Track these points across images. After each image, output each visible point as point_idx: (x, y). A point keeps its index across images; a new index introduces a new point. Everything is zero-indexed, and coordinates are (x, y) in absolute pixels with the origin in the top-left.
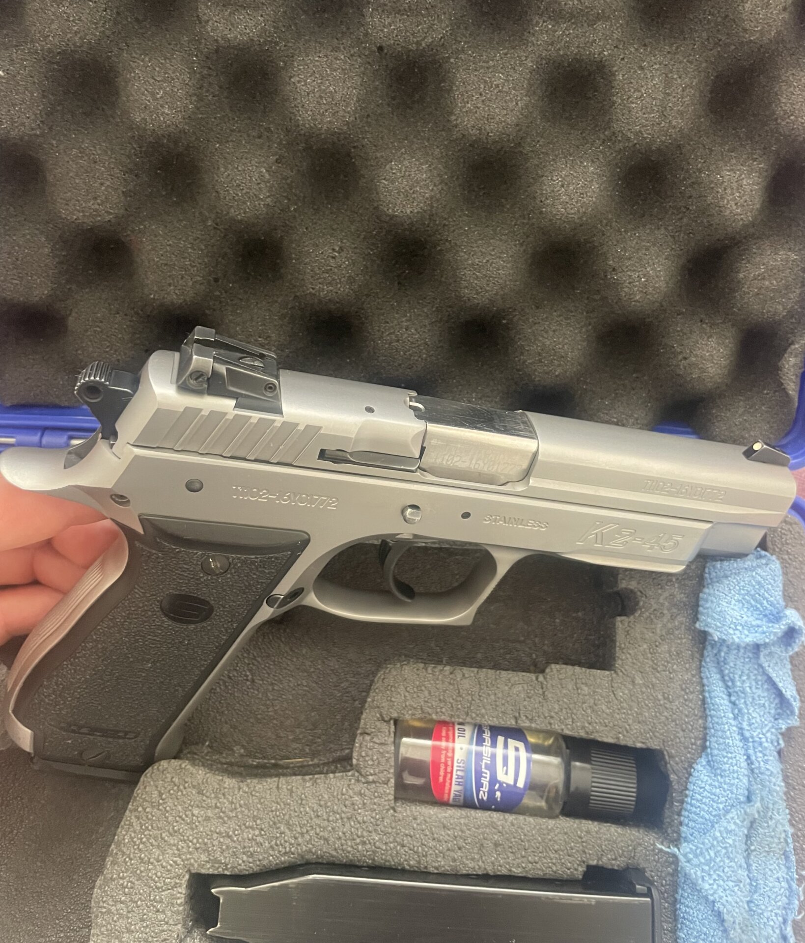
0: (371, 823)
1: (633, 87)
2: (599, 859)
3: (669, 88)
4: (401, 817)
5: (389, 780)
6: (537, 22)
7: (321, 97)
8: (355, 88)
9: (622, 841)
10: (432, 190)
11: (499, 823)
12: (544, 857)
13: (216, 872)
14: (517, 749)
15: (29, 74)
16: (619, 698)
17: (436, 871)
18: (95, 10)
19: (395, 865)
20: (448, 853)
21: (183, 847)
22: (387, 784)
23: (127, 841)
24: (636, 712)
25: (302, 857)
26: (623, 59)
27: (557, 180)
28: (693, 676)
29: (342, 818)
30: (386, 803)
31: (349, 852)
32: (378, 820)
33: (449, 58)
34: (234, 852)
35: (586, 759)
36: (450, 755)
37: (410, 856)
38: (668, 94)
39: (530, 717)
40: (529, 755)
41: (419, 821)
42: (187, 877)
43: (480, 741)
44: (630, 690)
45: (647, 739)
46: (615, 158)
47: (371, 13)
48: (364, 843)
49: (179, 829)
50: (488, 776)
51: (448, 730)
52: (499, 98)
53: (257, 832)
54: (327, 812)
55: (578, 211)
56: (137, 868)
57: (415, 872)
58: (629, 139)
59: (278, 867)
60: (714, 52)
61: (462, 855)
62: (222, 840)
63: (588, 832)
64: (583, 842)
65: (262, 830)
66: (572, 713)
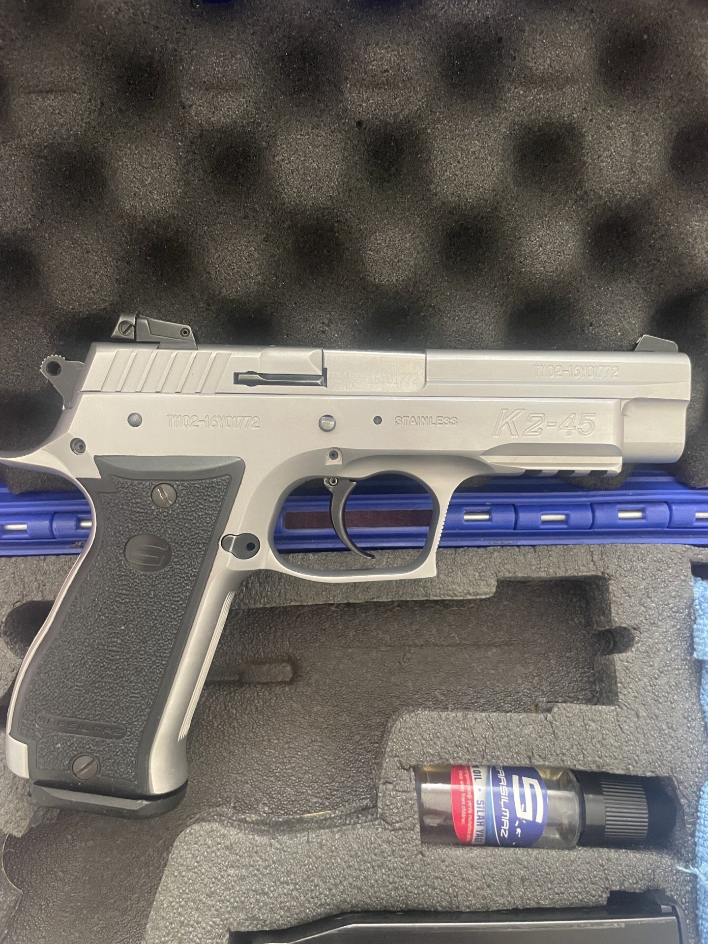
0: (402, 869)
1: (602, 147)
2: (622, 884)
3: (637, 146)
4: (429, 860)
5: (415, 826)
6: (508, 88)
7: (305, 174)
8: (337, 164)
9: (641, 865)
10: (416, 258)
11: (524, 859)
12: (570, 888)
13: (255, 929)
14: (532, 786)
15: (17, 169)
16: (625, 731)
17: (468, 910)
18: (80, 101)
19: (428, 908)
20: (478, 891)
21: (221, 907)
22: (413, 830)
23: (165, 905)
24: (643, 743)
25: (338, 907)
26: (591, 120)
27: (535, 240)
28: (694, 704)
29: (373, 867)
30: (414, 848)
31: (383, 899)
32: (407, 865)
33: (426, 129)
34: (272, 908)
35: (598, 791)
36: (469, 797)
37: (441, 898)
38: (636, 152)
39: (543, 756)
40: (544, 791)
41: (447, 863)
42: (227, 936)
43: (496, 782)
44: (635, 723)
45: (656, 768)
46: (587, 216)
47: (350, 89)
48: (396, 889)
49: (216, 890)
50: (508, 814)
51: (464, 774)
52: (476, 165)
53: (292, 887)
54: (358, 862)
55: (557, 269)
56: (178, 932)
57: (447, 912)
58: (600, 197)
59: (315, 919)
60: (678, 109)
61: (491, 892)
62: (258, 897)
63: (609, 860)
64: (605, 870)
65: (297, 884)
66: (583, 748)
